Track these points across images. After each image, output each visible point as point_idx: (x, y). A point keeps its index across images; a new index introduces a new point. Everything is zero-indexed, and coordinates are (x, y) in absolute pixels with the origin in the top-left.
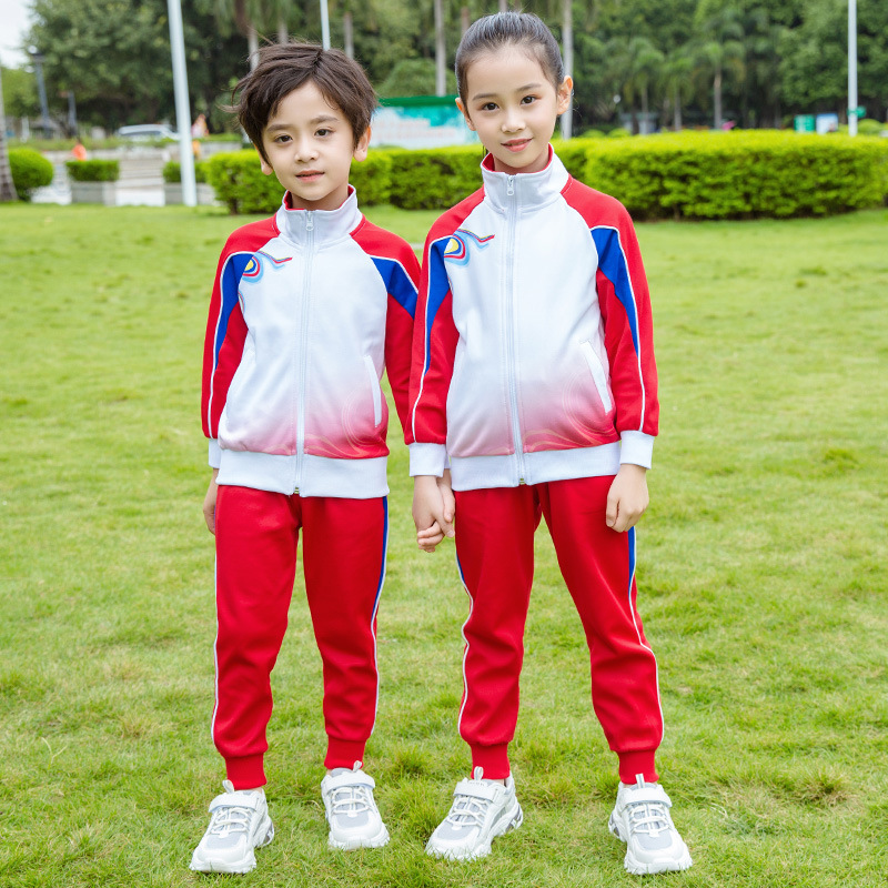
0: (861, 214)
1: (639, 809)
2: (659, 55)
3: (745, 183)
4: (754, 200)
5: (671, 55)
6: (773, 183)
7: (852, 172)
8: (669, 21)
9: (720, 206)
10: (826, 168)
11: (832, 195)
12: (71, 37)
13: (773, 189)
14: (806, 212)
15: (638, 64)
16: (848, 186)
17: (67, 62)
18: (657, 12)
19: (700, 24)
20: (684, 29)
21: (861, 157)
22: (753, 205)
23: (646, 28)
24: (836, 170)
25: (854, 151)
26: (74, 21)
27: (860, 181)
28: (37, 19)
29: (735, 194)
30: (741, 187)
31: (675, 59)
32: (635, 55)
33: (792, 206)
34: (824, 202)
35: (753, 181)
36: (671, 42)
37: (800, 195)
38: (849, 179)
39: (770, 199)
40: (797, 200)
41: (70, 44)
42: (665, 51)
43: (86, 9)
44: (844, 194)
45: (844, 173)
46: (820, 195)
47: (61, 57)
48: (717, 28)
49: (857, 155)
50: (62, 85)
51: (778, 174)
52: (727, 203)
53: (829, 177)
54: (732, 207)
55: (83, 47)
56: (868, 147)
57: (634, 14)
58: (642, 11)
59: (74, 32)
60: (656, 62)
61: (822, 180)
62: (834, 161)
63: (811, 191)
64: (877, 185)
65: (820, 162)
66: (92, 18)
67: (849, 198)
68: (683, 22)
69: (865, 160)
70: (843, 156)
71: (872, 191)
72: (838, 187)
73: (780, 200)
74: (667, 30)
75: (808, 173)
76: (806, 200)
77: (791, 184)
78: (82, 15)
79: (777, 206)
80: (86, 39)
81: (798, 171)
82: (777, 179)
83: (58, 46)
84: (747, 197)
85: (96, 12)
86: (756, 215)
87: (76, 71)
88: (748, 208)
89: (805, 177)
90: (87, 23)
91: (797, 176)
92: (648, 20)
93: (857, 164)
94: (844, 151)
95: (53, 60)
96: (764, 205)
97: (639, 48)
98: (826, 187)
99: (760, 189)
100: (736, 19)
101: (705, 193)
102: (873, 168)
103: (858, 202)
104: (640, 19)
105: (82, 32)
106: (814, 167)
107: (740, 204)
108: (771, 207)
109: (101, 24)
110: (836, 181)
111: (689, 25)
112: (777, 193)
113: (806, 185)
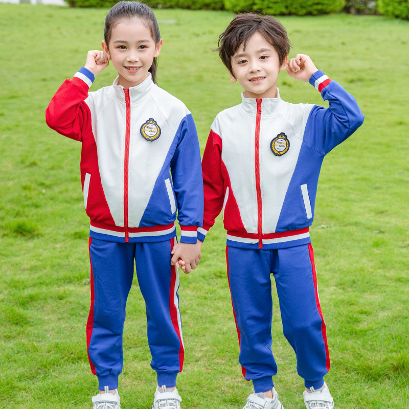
1: (163, 402)
14: (309, 14)
39: (296, 8)
46: (315, 7)
76: (310, 9)
84: (287, 7)
86: (290, 14)
96: (293, 11)
98: (318, 4)
101: (271, 5)
107: (284, 10)
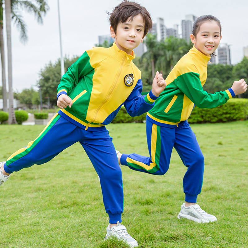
0: (238, 122)
2: (221, 83)
3: (201, 113)
4: (204, 118)
5: (225, 83)
6: (210, 113)
7: (234, 109)
8: (225, 73)
9: (194, 120)
10: (226, 108)
11: (228, 116)
12: (50, 82)
13: (210, 114)
15: (215, 86)
16: (233, 113)
17: (49, 89)
18: (221, 71)
19: (234, 73)
20: (230, 75)
21: (237, 105)
22: (204, 119)
23: (218, 75)
24: (229, 108)
25: (234, 103)
26: (51, 78)
27: (237, 112)
28: (41, 77)
29: (199, 116)
30: (201, 114)
31: (226, 84)
32: (213, 83)
33: (216, 119)
34: (226, 118)
35: (204, 112)
36: (225, 79)
37: (218, 116)
38: (233, 111)
40: (217, 117)
41: (50, 84)
42: (223, 82)
43: (54, 74)
44: (232, 116)
45: (231, 109)
47: (47, 88)
48: (238, 75)
49: (235, 104)
50: (47, 95)
51: (211, 110)
52: (196, 119)
53: (227, 111)
54: (198, 120)
55: (53, 85)
56: (239, 102)
57: (214, 71)
58: (216, 70)
59: (51, 81)
60: (220, 85)
61: (225, 111)
62: (228, 106)
63: (221, 115)
64: (243, 113)
65: (224, 106)
66: (56, 77)
67: (234, 117)
68: (229, 73)
69: (239, 106)
70: (231, 105)
71: (242, 115)
72: (230, 114)
73: (212, 118)
74: (224, 76)
75: (220, 109)
77: (215, 113)
78: (53, 76)
79: (212, 119)
80: (54, 82)
81: (217, 109)
82: (211, 111)
83: (47, 85)
85: (57, 75)
87: (51, 91)
88: (202, 120)
89: (219, 111)
90: (55, 78)
91: (217, 110)
92: (218, 73)
93: (236, 107)
94: (231, 103)
95: (45, 88)
97: (215, 81)
99: (206, 114)
100: (245, 72)
102: (241, 108)
103: (236, 118)
104: (216, 73)
105: (53, 81)
106: (222, 108)
108: (209, 119)
109: (58, 78)
110: (229, 112)
111: (230, 74)
112: (211, 116)
113: (220, 113)
